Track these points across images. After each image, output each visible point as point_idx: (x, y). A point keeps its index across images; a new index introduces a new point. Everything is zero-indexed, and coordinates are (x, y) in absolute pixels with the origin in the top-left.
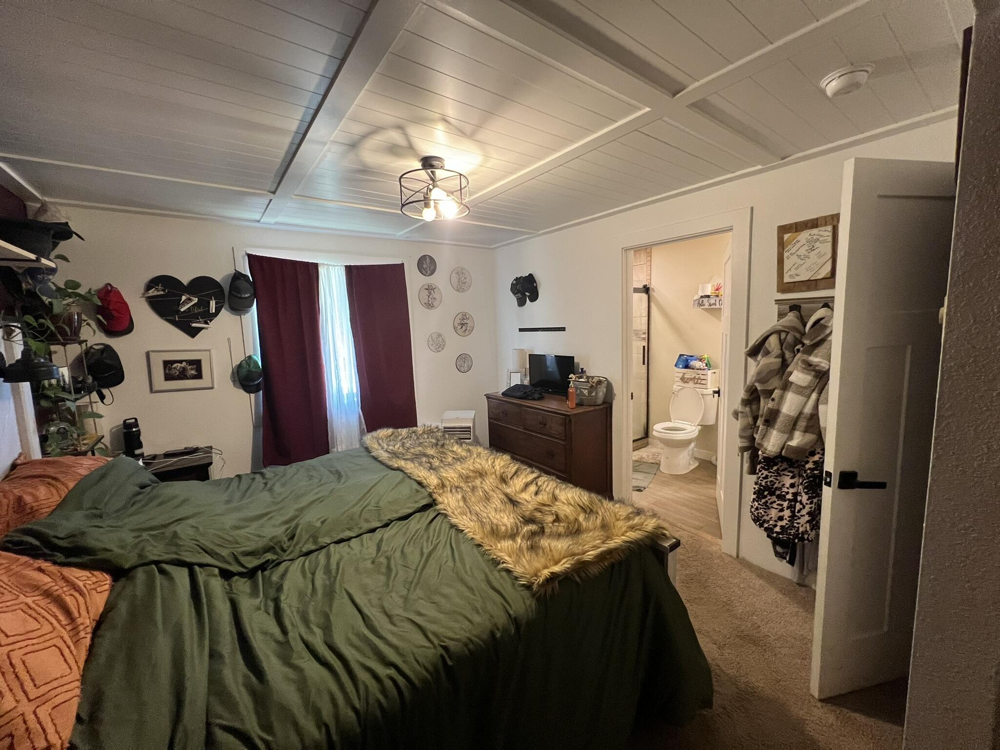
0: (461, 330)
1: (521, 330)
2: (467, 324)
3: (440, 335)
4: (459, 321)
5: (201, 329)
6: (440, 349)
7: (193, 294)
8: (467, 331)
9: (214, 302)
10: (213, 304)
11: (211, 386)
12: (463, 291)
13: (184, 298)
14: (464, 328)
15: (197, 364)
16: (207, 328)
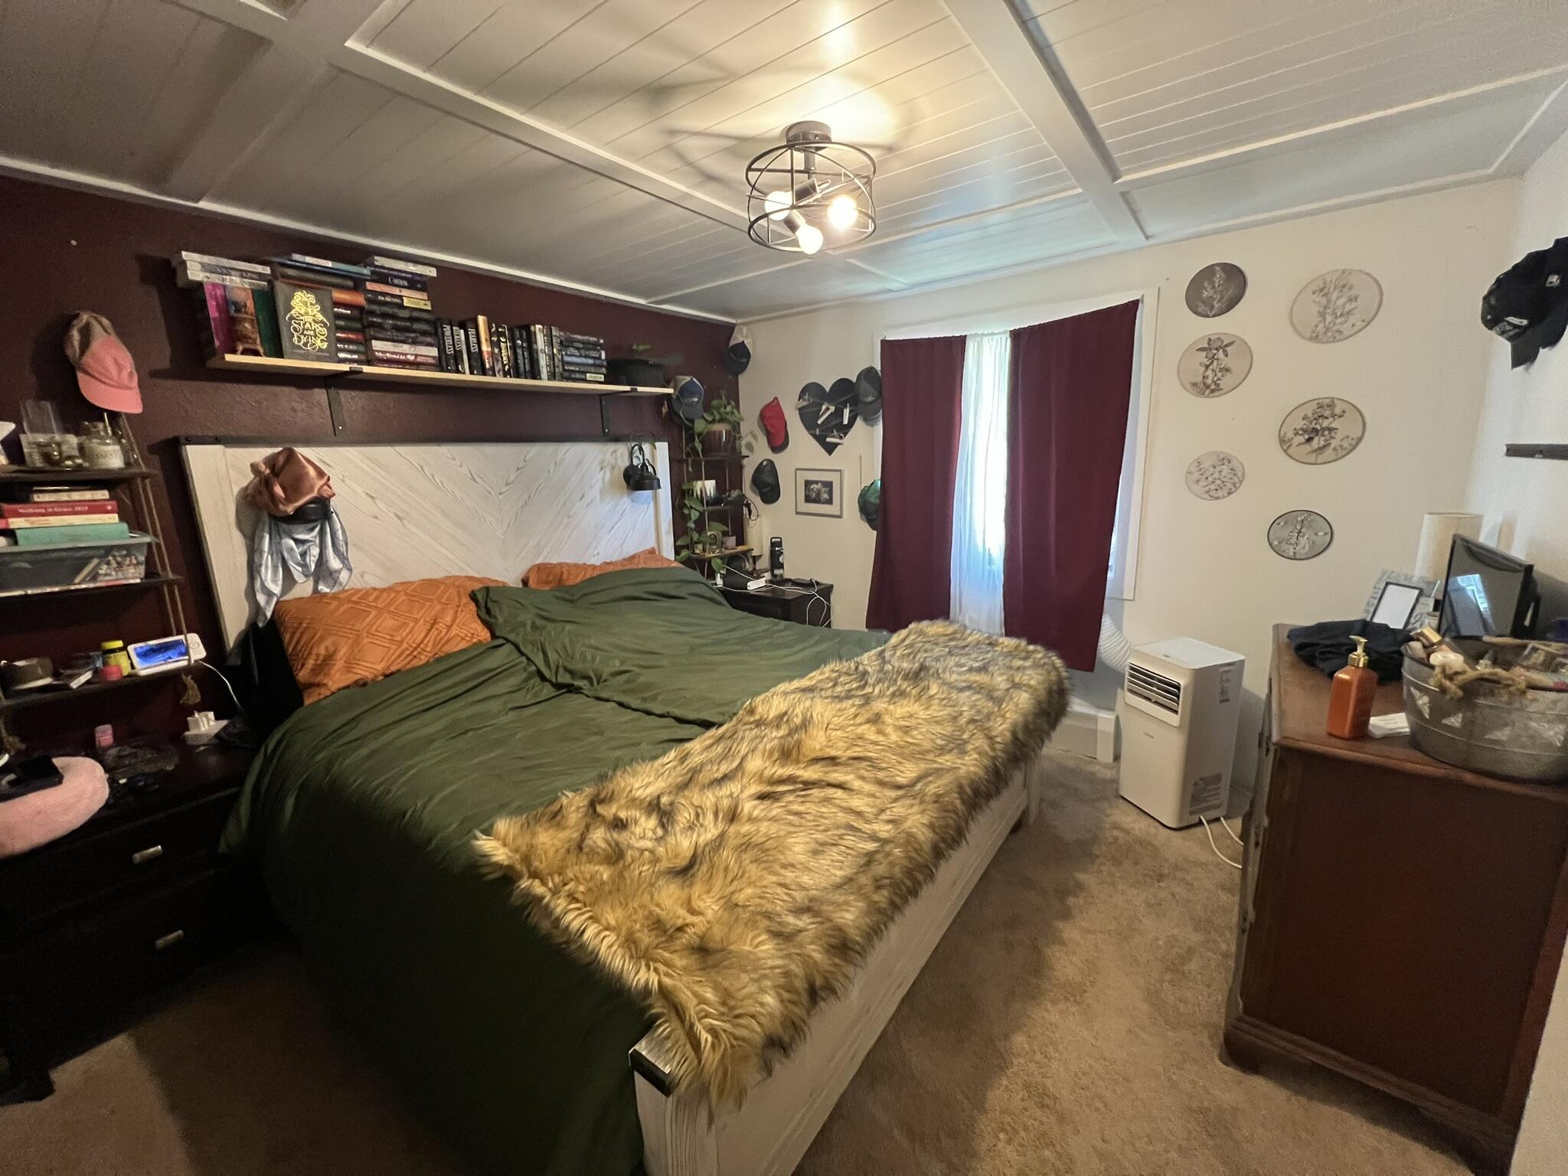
0: (1307, 448)
1: (1514, 451)
2: (1330, 430)
3: (1225, 460)
4: (1301, 424)
5: (836, 445)
6: (1220, 493)
7: (830, 402)
8: (1329, 451)
9: (848, 410)
10: (847, 412)
11: (839, 514)
12: (1337, 337)
13: (824, 407)
14: (1318, 442)
15: (829, 485)
16: (842, 444)
